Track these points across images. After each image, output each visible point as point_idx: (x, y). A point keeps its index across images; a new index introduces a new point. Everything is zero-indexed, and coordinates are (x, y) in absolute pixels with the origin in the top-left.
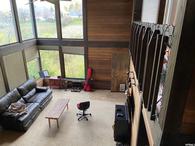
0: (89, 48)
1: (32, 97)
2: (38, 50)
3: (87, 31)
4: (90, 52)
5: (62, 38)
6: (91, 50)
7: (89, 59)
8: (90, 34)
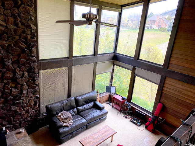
0: (168, 79)
1: (86, 110)
2: (114, 64)
3: (171, 57)
4: (167, 84)
5: (138, 59)
6: (169, 81)
7: (163, 92)
8: (173, 61)
